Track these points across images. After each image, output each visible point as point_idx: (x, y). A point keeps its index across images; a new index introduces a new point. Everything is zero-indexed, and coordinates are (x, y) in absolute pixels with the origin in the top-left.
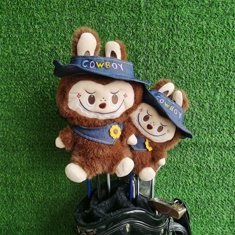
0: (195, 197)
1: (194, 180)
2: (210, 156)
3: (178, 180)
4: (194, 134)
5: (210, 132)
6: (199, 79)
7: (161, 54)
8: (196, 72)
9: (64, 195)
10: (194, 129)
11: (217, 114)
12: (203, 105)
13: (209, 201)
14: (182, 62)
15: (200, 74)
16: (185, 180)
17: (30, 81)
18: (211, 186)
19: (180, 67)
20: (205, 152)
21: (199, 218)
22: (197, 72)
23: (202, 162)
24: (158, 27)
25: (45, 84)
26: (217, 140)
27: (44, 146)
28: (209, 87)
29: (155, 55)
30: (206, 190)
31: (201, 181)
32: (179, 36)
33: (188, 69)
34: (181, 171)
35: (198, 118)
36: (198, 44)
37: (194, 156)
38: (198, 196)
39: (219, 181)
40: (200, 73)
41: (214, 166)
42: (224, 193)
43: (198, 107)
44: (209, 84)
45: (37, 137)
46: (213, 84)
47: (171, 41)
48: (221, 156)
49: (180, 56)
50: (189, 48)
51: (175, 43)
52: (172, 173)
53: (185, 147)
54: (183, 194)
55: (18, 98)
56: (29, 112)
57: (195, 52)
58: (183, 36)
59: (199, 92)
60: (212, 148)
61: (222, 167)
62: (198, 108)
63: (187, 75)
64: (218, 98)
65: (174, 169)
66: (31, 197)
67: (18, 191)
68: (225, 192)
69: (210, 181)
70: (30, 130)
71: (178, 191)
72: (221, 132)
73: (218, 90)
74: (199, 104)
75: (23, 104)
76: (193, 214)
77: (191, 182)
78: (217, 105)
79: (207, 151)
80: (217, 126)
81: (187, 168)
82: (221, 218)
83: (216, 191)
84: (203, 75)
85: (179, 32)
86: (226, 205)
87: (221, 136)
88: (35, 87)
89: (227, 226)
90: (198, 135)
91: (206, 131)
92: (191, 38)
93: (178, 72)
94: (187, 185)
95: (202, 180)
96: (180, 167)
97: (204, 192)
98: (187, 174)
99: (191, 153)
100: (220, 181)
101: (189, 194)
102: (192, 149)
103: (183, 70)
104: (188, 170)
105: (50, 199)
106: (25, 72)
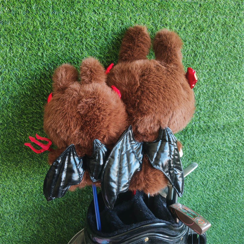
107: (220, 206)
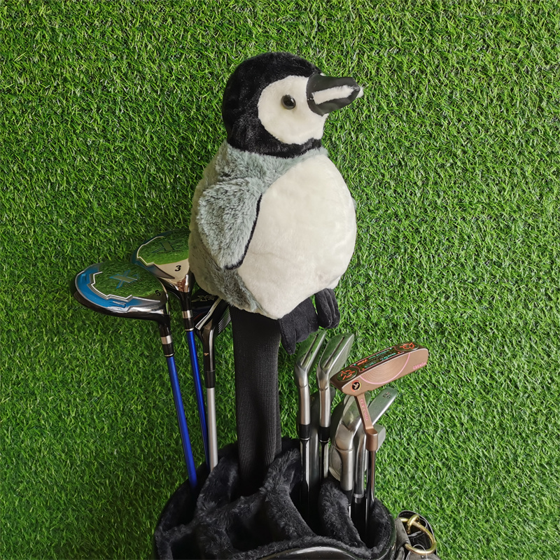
0: (474, 453)
1: (474, 416)
2: (518, 357)
3: (432, 415)
4: (480, 302)
5: (523, 297)
6: (501, 155)
7: (397, 86)
8: (494, 136)
9: (146, 445)
10: (479, 290)
11: (543, 250)
12: (508, 227)
13: (508, 463)
14: (456, 109)
15: (504, 143)
16: (451, 414)
17: (36, 163)
18: (516, 428)
19: (449, 123)
20: (506, 348)
21: (481, 503)
22: (496, 136)
23: (496, 372)
24: (390, 9)
25: (80, 170)
26: (539, 317)
27: (88, 331)
28: (527, 178)
29: (382, 91)
30: (502, 439)
31: (490, 418)
32: (449, 36)
33: (473, 129)
34: (442, 393)
35: (492, 260)
36: (503, 57)
37: (476, 356)
38: (483, 451)
39: (539, 417)
40: (505, 140)
41: (527, 381)
42: (549, 448)
43: (493, 232)
44: (529, 170)
45: (69, 310)
46: (537, 169)
47: (426, 51)
48: (546, 358)
49: (452, 93)
50: (476, 70)
51: (439, 57)
52: (419, 399)
53: (454, 335)
54: (444, 446)
55: (10, 209)
56: (42, 246)
57: (494, 80)
58: (463, 34)
59: (500, 192)
60: (524, 336)
61: (548, 383)
62: (495, 236)
63: (469, 145)
64: (551, 209)
65: (425, 387)
66: (63, 452)
67: (31, 438)
68: (550, 445)
69: (516, 418)
70: (47, 290)
71: (430, 440)
72: (552, 296)
73: (549, 186)
74: (498, 222)
75: (23, 224)
76: (465, 491)
77: (465, 419)
78: (546, 227)
79: (512, 344)
80: (541, 282)
81: (457, 385)
82: (536, 504)
83: (529, 442)
84: (513, 144)
85: (451, 24)
86: (552, 474)
87: (551, 308)
88: (53, 180)
89: (551, 523)
90: (490, 303)
91: (512, 294)
92: (484, 41)
93: (443, 139)
94: (455, 425)
95: (495, 413)
96: (438, 382)
97: (496, 442)
98: (455, 400)
99: (470, 349)
100: (541, 419)
101: (459, 447)
102: (471, 340)
103: (458, 133)
104: (460, 390)
105: (112, 454)
106: (22, 141)
107: (463, 547)
